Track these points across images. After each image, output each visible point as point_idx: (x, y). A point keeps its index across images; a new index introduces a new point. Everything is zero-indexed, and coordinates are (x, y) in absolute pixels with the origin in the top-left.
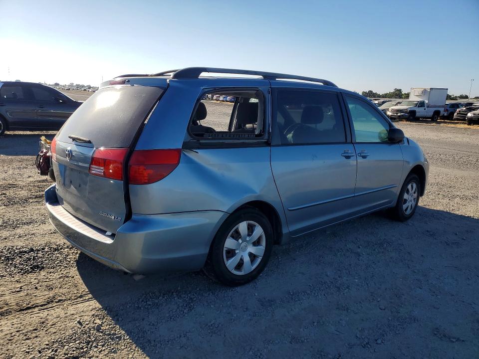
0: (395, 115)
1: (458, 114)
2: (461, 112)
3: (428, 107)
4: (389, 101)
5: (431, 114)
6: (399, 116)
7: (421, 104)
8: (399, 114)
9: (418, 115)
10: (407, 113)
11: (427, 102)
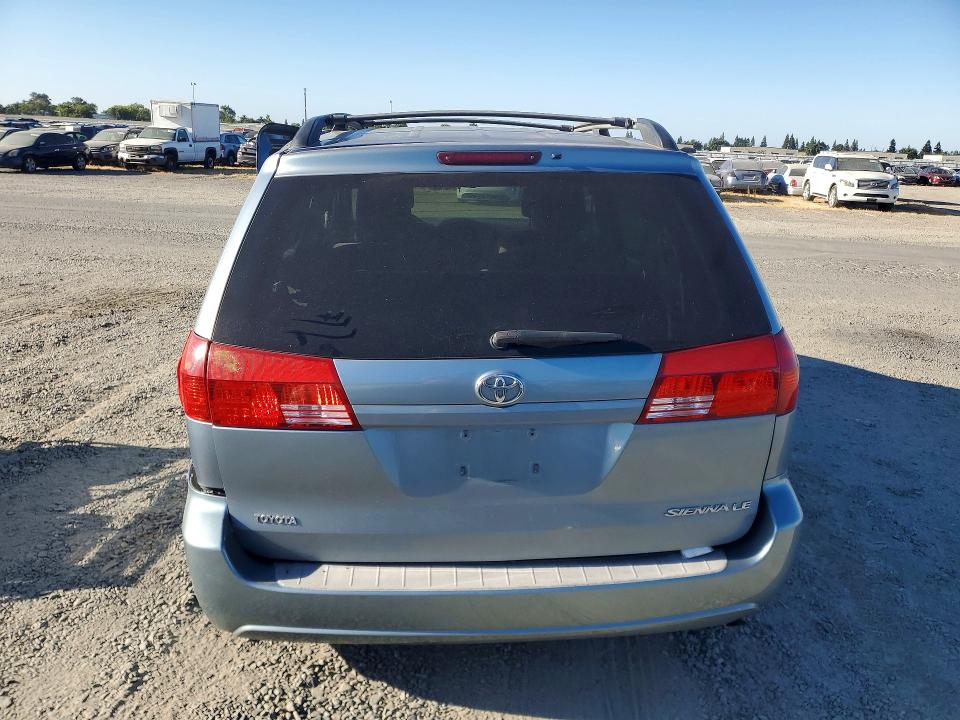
0: (137, 158)
1: (243, 153)
2: (249, 151)
3: (195, 141)
4: (107, 127)
5: (202, 156)
6: (146, 161)
7: (181, 136)
8: (146, 157)
9: (181, 157)
10: (161, 154)
11: (190, 130)
